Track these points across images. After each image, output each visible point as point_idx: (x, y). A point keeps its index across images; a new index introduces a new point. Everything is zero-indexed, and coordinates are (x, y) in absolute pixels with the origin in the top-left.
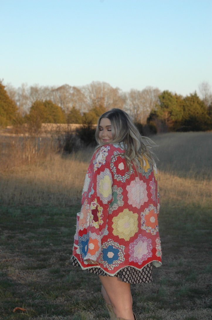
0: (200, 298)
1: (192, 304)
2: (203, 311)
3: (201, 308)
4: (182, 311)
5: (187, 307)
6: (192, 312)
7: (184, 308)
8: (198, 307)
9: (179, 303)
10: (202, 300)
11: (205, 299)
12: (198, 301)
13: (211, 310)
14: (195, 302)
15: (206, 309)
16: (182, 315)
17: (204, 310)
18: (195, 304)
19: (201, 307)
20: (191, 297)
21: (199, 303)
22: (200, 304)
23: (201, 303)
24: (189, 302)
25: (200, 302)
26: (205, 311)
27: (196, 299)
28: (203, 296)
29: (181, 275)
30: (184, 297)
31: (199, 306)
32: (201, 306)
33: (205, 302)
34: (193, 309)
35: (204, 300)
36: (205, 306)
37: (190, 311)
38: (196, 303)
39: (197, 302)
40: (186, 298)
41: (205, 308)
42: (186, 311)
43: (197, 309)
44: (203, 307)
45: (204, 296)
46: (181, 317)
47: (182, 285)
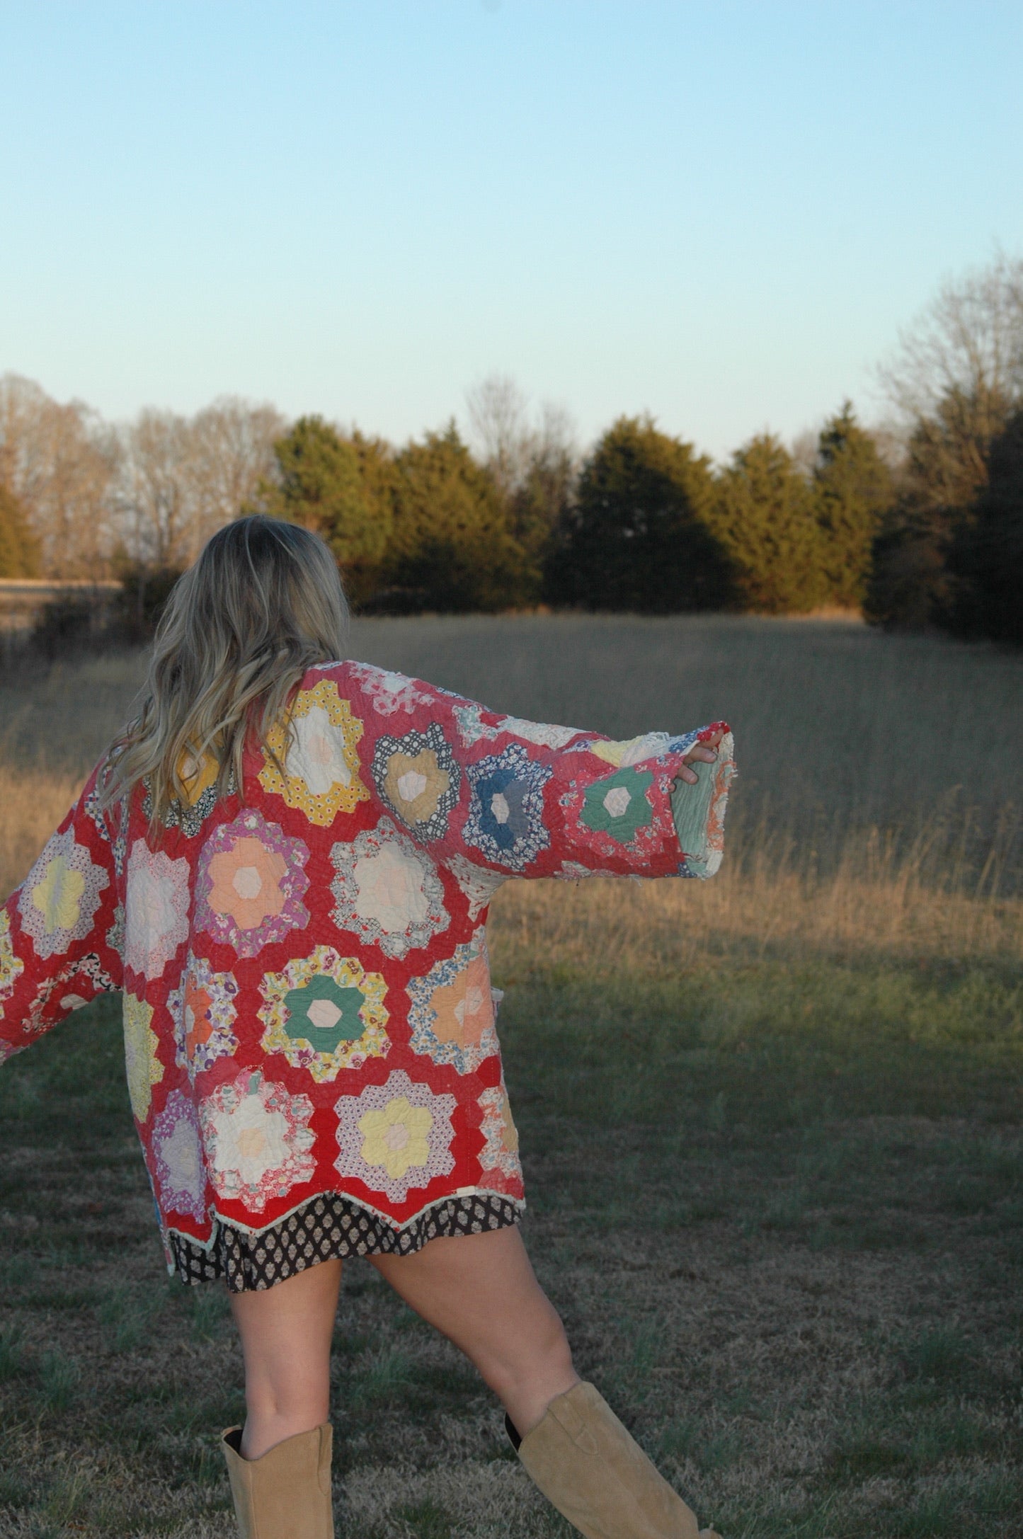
0: (460, 1411)
1: (422, 1442)
2: (475, 1473)
3: (470, 1459)
4: (376, 1474)
5: (400, 1457)
6: (423, 1480)
7: (386, 1458)
8: (453, 1457)
9: (363, 1435)
10: (471, 1422)
11: (487, 1419)
12: (454, 1429)
13: (515, 1468)
14: (438, 1430)
15: (491, 1466)
16: (377, 1492)
17: (481, 1471)
18: (436, 1443)
19: (465, 1457)
20: (419, 1410)
21: (459, 1437)
22: (463, 1442)
23: (468, 1438)
24: (409, 1431)
25: (464, 1429)
26: (485, 1473)
27: (444, 1417)
28: (478, 1399)
29: (370, 1301)
30: (387, 1407)
31: (457, 1449)
32: (468, 1451)
33: (485, 1432)
34: (427, 1462)
35: (480, 1421)
36: (488, 1451)
37: (414, 1474)
38: (445, 1438)
39: (448, 1433)
40: (397, 1414)
41: (489, 1459)
42: (394, 1472)
43: (449, 1465)
44: (477, 1453)
45: (480, 1405)
46: (373, 1504)
47: (376, 1351)
